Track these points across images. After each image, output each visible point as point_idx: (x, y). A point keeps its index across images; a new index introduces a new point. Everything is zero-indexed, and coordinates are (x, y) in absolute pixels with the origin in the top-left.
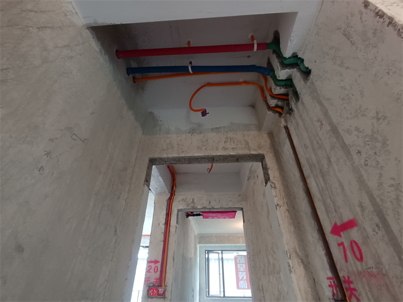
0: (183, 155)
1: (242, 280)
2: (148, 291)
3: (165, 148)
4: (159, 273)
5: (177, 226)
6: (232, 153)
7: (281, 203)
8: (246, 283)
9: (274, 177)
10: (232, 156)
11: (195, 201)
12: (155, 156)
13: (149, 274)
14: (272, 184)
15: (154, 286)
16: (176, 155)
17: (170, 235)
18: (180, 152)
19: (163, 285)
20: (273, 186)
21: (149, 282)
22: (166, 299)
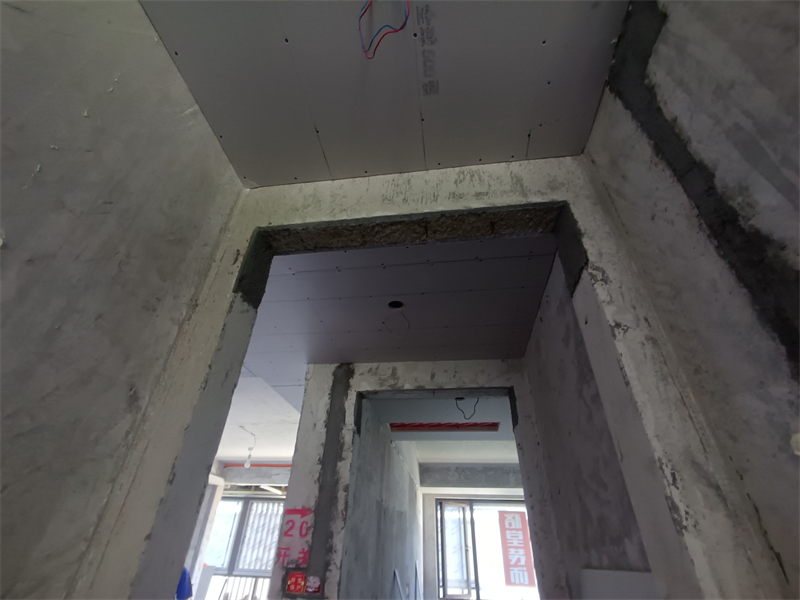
0: (345, 218)
1: (516, 565)
2: (284, 581)
3: (299, 206)
4: (310, 537)
6: (476, 204)
7: (627, 319)
8: (526, 573)
9: (601, 254)
10: (477, 213)
11: (399, 373)
12: (273, 225)
14: (595, 272)
15: (298, 568)
20: (600, 277)
21: (287, 559)
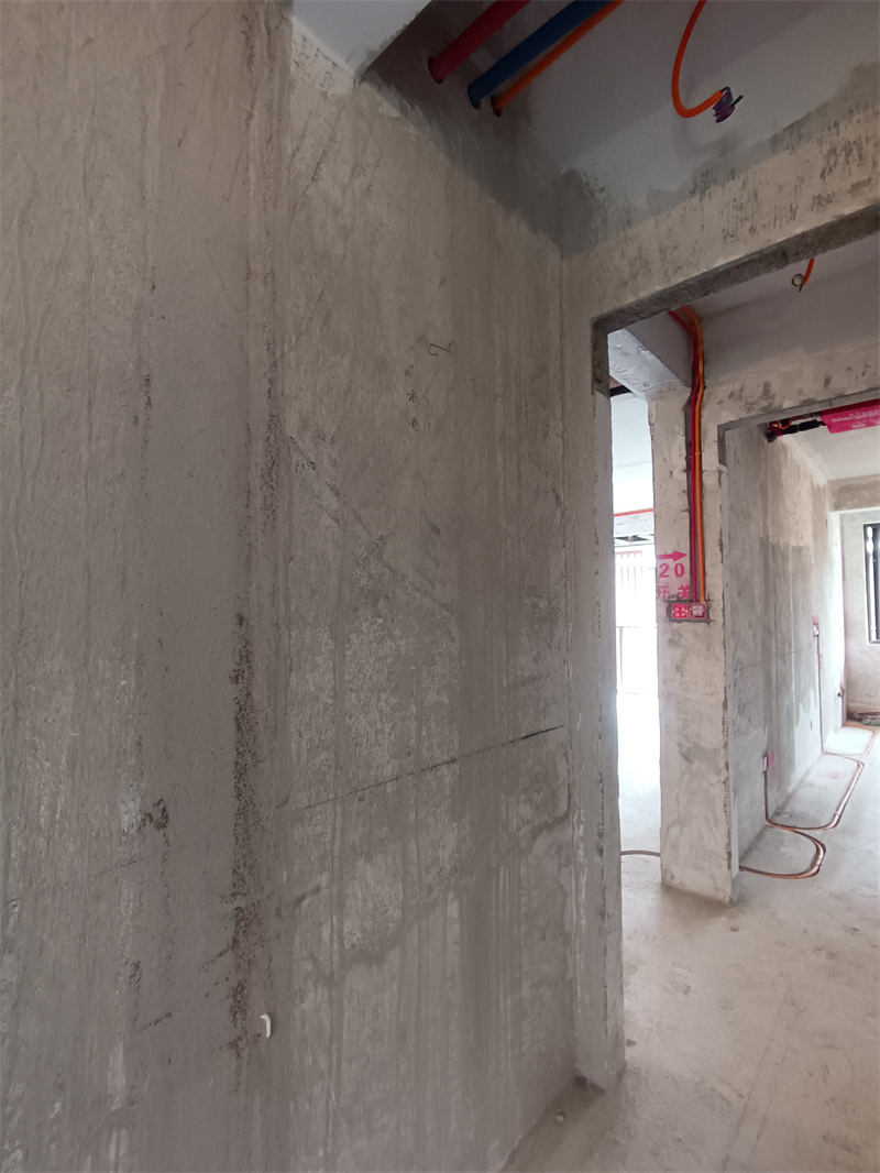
0: (681, 279)
2: (668, 610)
3: (627, 277)
4: (687, 576)
5: (723, 468)
10: (853, 219)
11: (774, 388)
12: (605, 311)
13: (662, 579)
15: (679, 600)
16: (658, 288)
17: (706, 493)
18: (670, 271)
19: (702, 598)
21: (667, 595)
22: (712, 623)
